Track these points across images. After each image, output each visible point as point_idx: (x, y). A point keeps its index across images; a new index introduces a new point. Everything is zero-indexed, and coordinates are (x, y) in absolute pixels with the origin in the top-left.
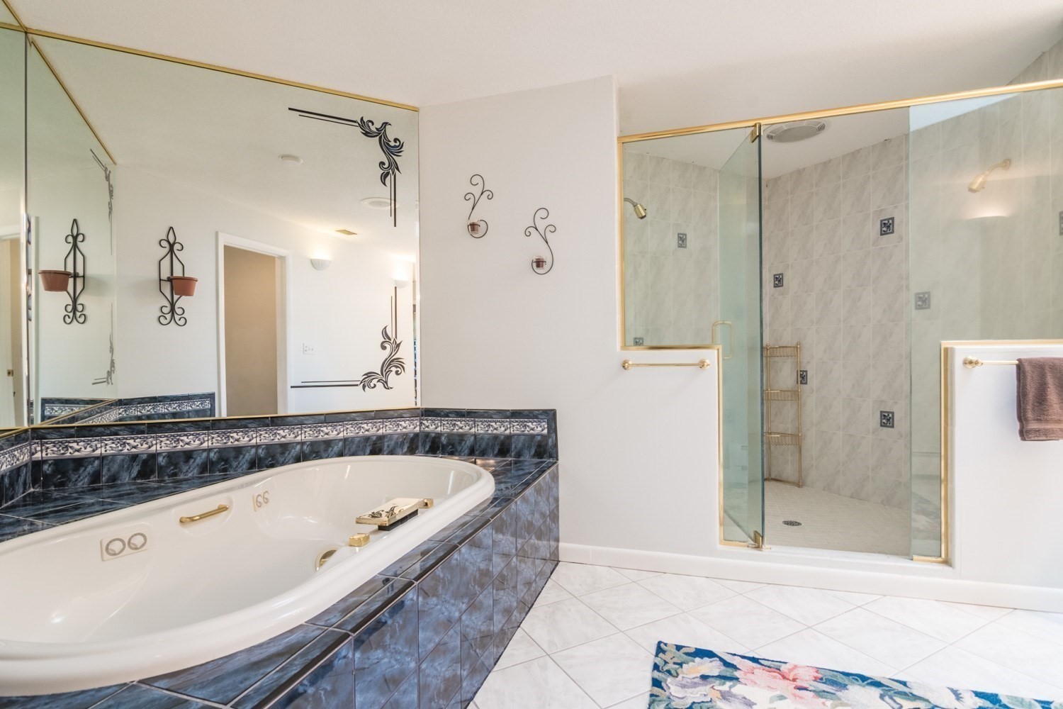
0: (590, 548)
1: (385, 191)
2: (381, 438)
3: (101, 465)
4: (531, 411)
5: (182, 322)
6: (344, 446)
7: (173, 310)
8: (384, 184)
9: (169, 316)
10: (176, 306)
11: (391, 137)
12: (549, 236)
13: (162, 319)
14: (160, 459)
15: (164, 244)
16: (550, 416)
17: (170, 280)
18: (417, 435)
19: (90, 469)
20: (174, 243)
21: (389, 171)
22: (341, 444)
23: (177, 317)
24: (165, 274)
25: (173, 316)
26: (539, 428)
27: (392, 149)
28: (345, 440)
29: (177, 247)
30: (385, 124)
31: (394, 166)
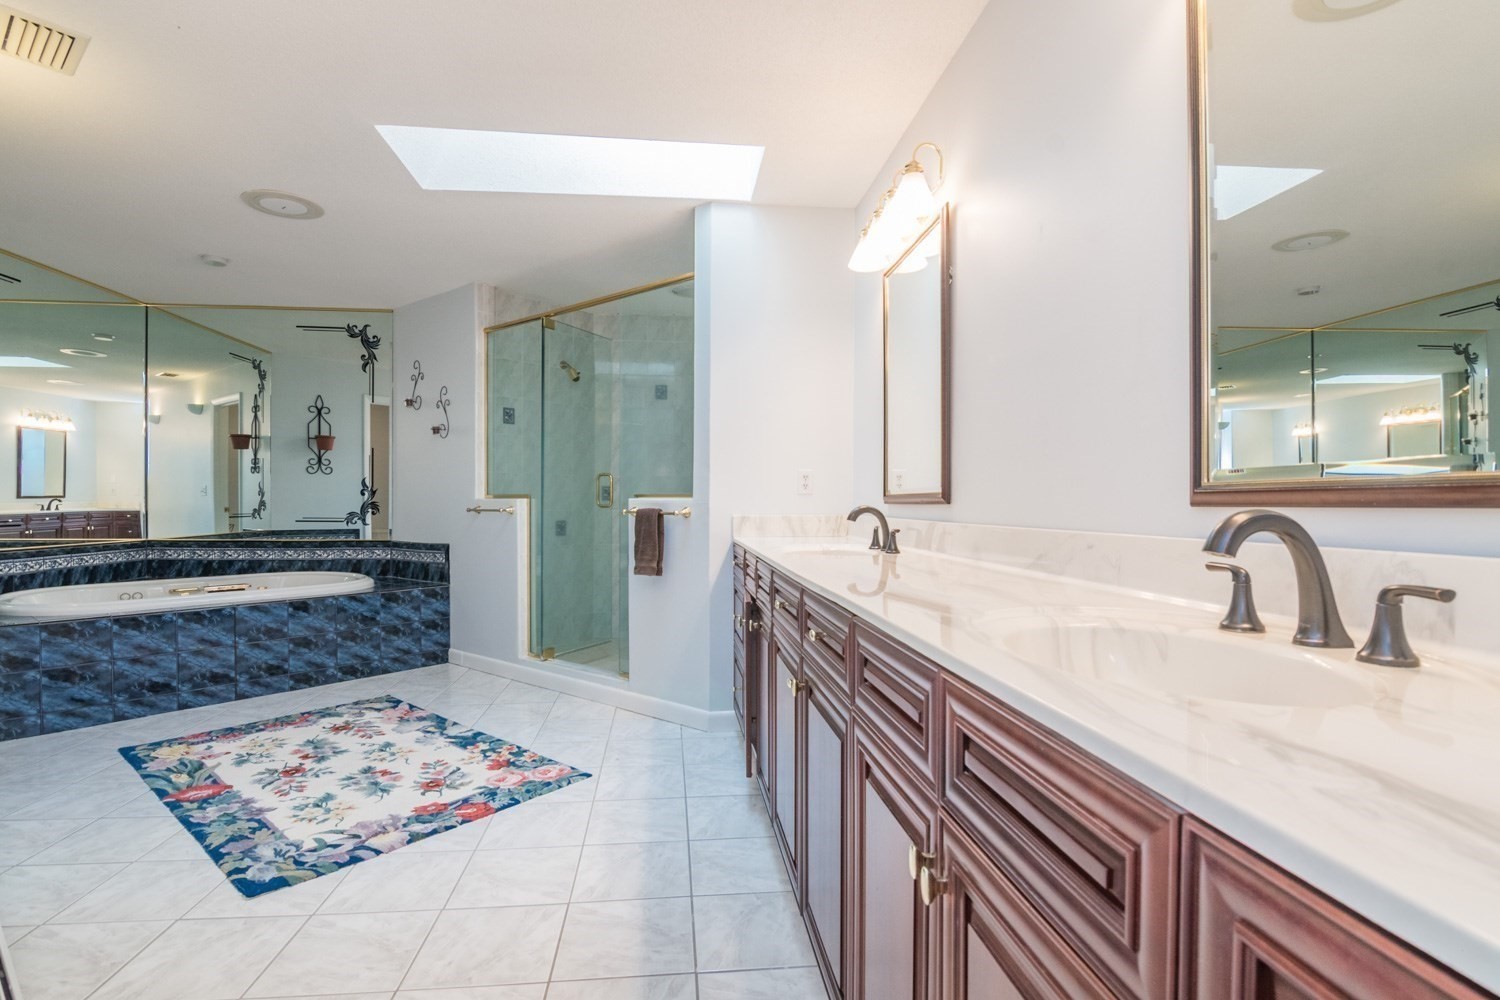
0: (462, 653)
1: (366, 376)
2: (360, 561)
3: (182, 565)
4: (438, 545)
5: (329, 471)
6: (332, 565)
7: (320, 461)
8: (365, 371)
9: (316, 467)
10: (323, 459)
11: (370, 336)
12: (447, 408)
13: (310, 470)
14: (214, 564)
15: (312, 409)
16: (446, 549)
17: (316, 437)
18: (388, 561)
19: (177, 567)
20: (322, 408)
21: (368, 361)
22: (330, 563)
23: (323, 467)
24: (314, 432)
25: (320, 466)
26: (441, 559)
27: (370, 344)
28: (333, 561)
29: (323, 411)
30: (366, 326)
31: (373, 357)
